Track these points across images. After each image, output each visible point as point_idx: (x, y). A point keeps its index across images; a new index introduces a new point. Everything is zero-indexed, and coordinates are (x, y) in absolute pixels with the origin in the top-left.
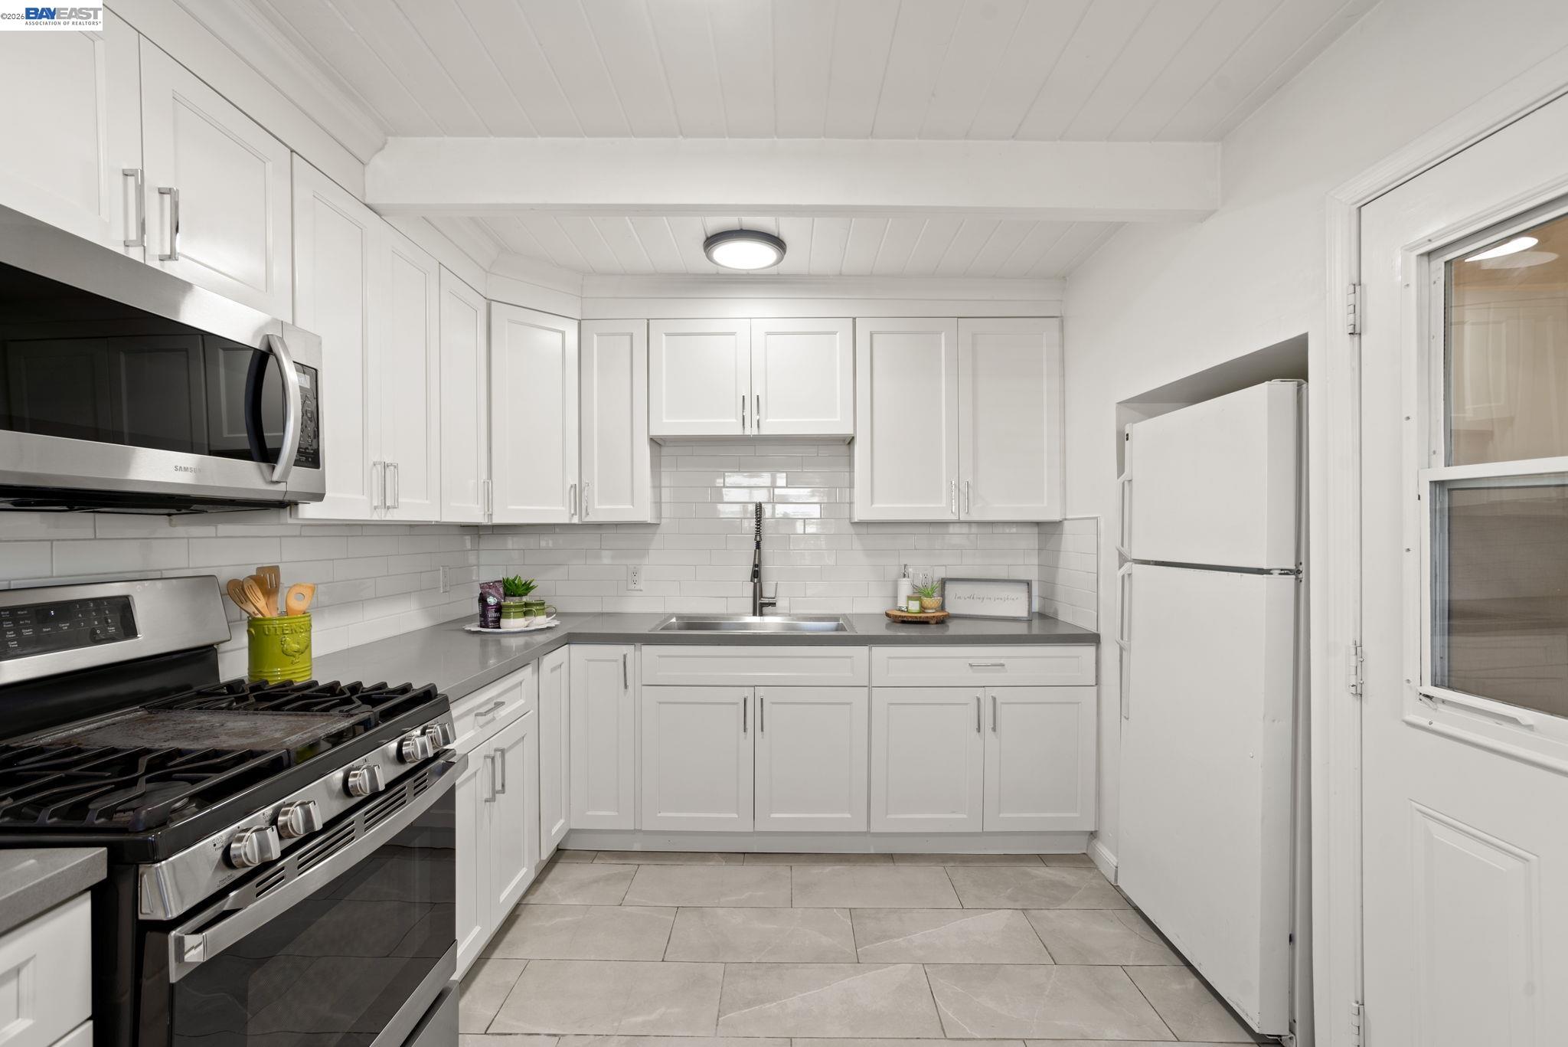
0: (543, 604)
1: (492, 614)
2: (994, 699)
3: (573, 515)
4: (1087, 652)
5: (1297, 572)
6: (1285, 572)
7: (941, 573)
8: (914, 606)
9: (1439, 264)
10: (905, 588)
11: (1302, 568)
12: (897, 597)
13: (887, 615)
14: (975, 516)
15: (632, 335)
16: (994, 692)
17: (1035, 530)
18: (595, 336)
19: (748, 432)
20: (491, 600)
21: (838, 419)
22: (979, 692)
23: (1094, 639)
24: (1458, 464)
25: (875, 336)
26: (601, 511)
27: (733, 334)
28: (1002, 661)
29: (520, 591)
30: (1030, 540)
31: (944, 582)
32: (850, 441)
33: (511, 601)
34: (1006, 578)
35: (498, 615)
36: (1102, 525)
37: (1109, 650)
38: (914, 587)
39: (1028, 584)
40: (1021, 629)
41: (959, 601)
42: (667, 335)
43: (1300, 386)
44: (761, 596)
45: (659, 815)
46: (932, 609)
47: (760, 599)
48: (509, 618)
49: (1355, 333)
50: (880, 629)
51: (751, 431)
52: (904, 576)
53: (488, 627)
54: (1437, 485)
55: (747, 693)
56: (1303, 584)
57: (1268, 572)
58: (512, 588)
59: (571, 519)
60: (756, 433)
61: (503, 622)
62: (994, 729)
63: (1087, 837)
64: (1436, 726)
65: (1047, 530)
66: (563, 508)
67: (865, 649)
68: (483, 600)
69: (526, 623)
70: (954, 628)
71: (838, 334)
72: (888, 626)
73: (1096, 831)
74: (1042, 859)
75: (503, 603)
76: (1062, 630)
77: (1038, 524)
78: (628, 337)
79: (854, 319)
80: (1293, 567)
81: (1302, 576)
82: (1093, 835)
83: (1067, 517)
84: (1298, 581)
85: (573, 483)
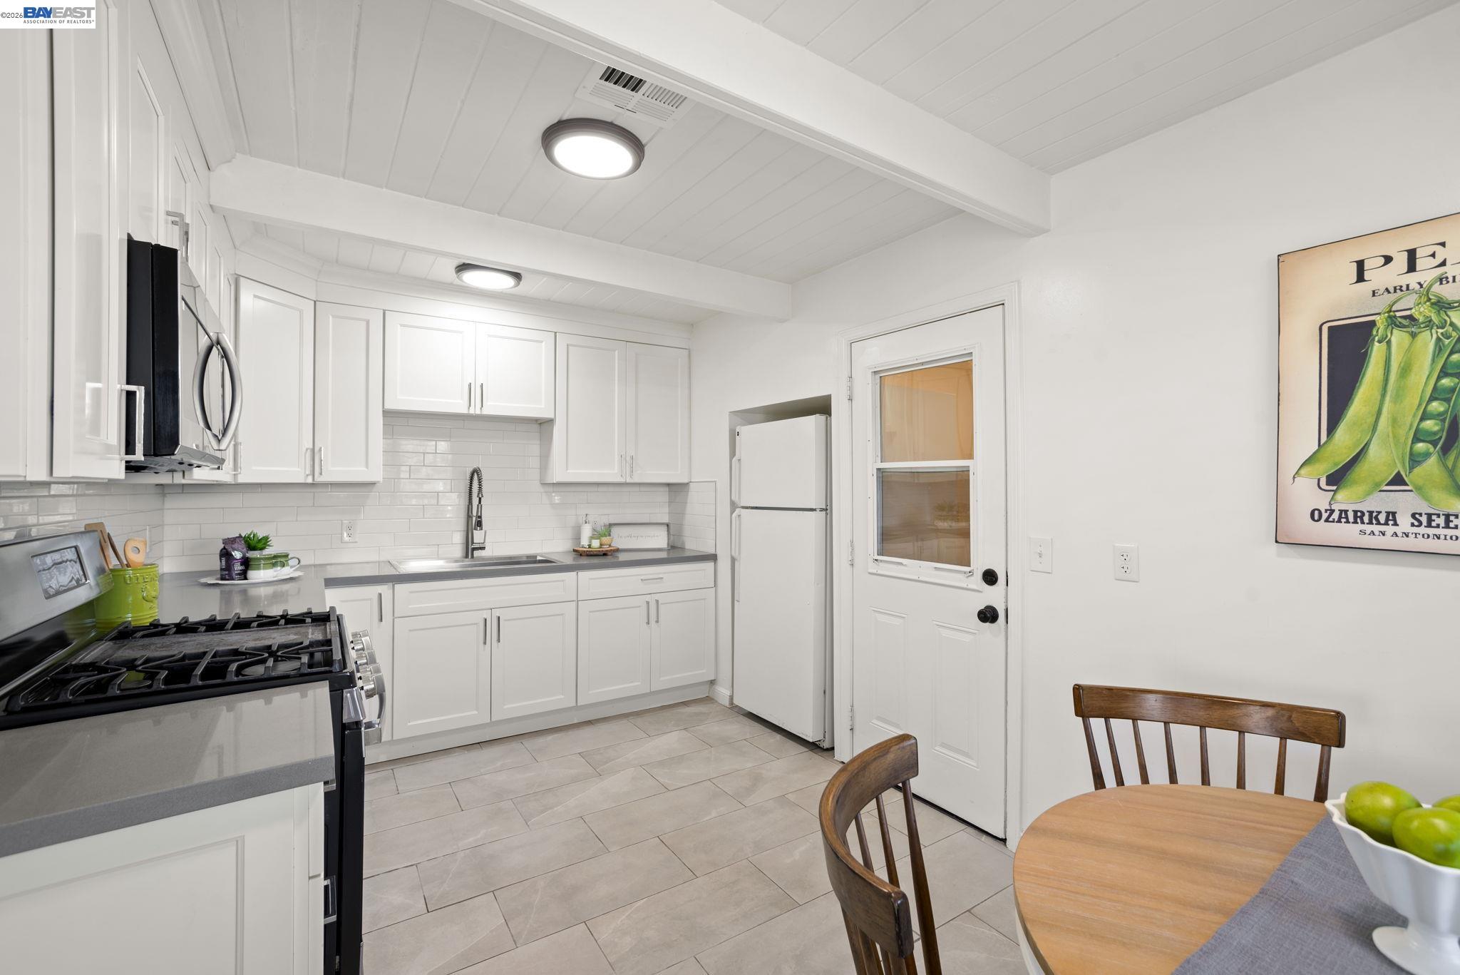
0: (287, 556)
1: (238, 567)
2: (657, 601)
3: (307, 475)
4: (709, 566)
5: (827, 510)
6: (822, 510)
7: (607, 521)
8: (596, 544)
9: (878, 377)
10: (586, 532)
11: (828, 507)
12: (580, 539)
13: (574, 550)
14: (636, 480)
15: (368, 322)
16: (657, 597)
17: (667, 489)
18: (331, 317)
19: (472, 411)
20: (237, 555)
21: (543, 406)
22: (648, 598)
23: (713, 558)
24: (885, 462)
25: (570, 347)
26: (333, 471)
27: (461, 332)
28: (661, 576)
29: (260, 545)
30: (662, 496)
31: (611, 525)
32: (550, 422)
33: (252, 554)
34: (648, 522)
35: (243, 568)
36: (718, 484)
37: (724, 564)
38: (594, 530)
39: (668, 525)
40: (663, 555)
41: (620, 539)
42: (401, 325)
43: (827, 418)
44: (473, 543)
45: (409, 724)
46: (607, 545)
47: (472, 545)
48: (259, 569)
49: (850, 399)
50: (569, 560)
51: (475, 410)
52: (586, 523)
53: (233, 579)
54: (879, 470)
55: (486, 614)
56: (828, 516)
57: (815, 510)
58: (253, 544)
59: (305, 480)
60: (479, 413)
61: (251, 574)
62: (657, 622)
63: (708, 686)
64: (880, 572)
65: (676, 490)
66: (299, 469)
67: (574, 573)
68: (226, 554)
69: (275, 573)
70: (622, 557)
71: (544, 343)
72: (574, 559)
73: (714, 680)
74: (685, 704)
75: (248, 555)
76: (687, 554)
77: (668, 485)
78: (364, 324)
79: (556, 333)
80: (824, 507)
81: (828, 511)
82: (712, 682)
83: (692, 480)
84: (827, 514)
85: (307, 447)
